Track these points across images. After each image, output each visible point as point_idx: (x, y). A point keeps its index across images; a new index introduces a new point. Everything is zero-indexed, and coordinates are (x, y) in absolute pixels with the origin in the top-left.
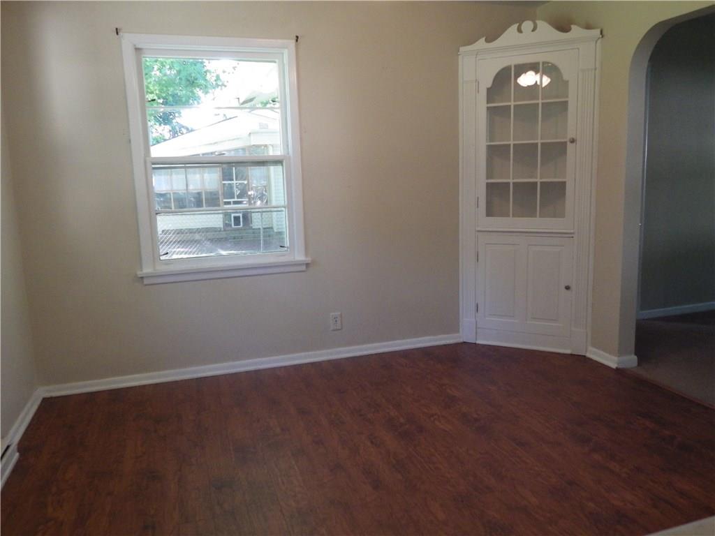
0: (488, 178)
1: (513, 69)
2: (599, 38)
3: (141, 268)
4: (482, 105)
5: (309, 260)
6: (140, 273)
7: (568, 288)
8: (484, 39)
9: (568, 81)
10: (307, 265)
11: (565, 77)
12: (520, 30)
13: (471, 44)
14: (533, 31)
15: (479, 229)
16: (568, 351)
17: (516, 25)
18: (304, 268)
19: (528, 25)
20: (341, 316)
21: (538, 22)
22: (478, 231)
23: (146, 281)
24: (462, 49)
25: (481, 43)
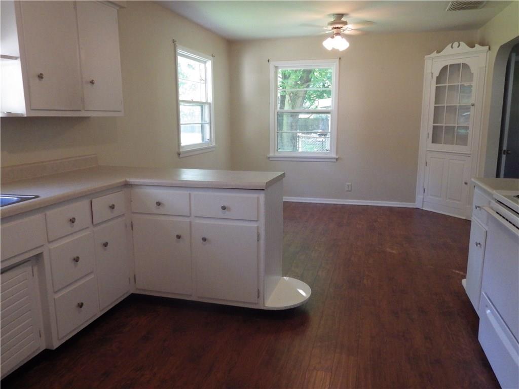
0: (434, 123)
1: (449, 67)
2: (488, 51)
3: (269, 154)
4: (434, 85)
5: (337, 157)
6: (268, 156)
7: (466, 183)
8: (436, 52)
9: (473, 74)
10: (337, 159)
11: (472, 72)
12: (452, 47)
13: (429, 54)
14: (458, 47)
15: (428, 149)
16: (464, 218)
17: (451, 45)
18: (335, 160)
19: (456, 44)
20: (351, 184)
21: (460, 42)
22: (428, 151)
23: (271, 159)
24: (426, 57)
25: (434, 54)
